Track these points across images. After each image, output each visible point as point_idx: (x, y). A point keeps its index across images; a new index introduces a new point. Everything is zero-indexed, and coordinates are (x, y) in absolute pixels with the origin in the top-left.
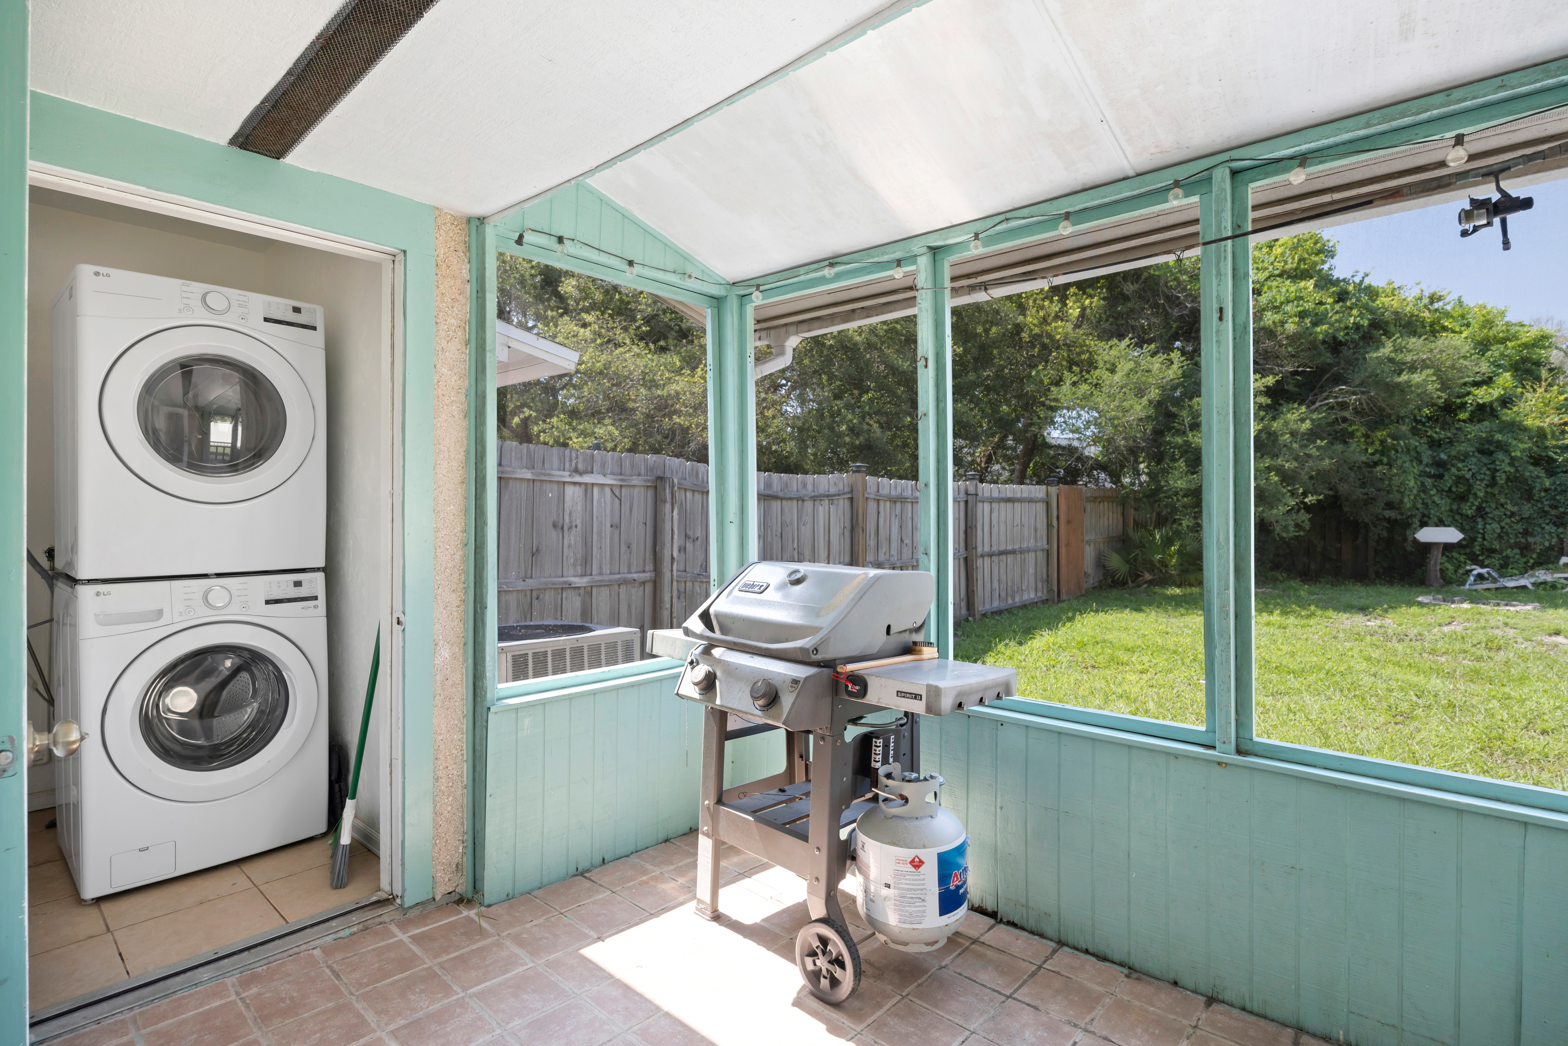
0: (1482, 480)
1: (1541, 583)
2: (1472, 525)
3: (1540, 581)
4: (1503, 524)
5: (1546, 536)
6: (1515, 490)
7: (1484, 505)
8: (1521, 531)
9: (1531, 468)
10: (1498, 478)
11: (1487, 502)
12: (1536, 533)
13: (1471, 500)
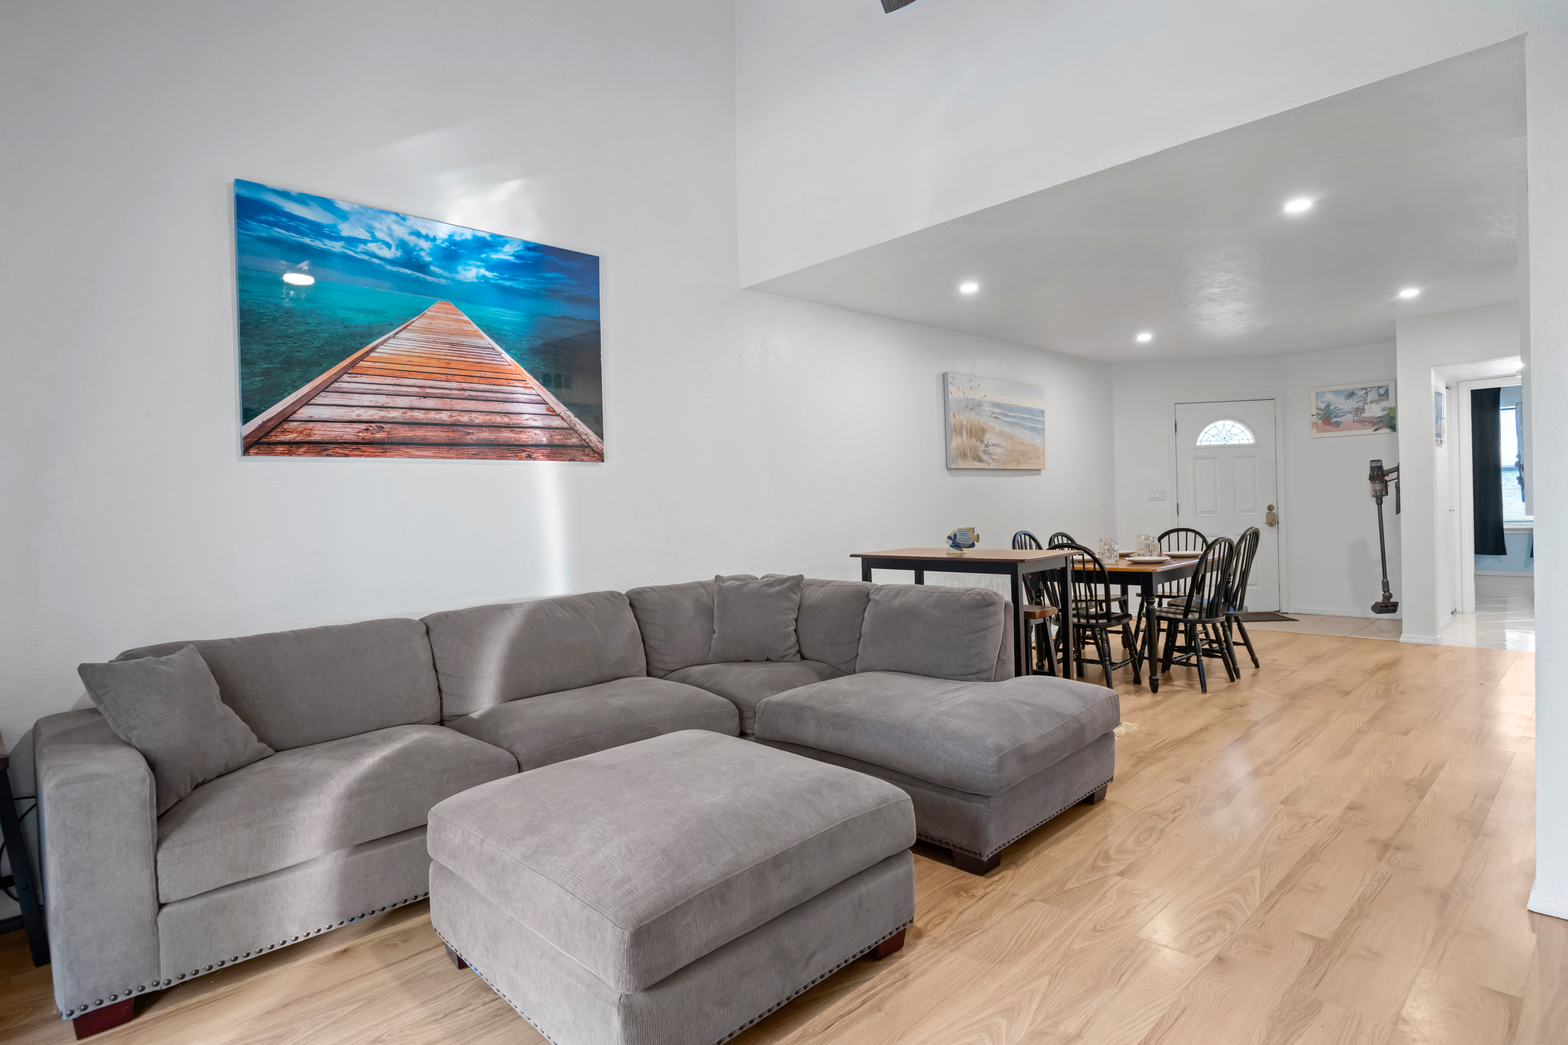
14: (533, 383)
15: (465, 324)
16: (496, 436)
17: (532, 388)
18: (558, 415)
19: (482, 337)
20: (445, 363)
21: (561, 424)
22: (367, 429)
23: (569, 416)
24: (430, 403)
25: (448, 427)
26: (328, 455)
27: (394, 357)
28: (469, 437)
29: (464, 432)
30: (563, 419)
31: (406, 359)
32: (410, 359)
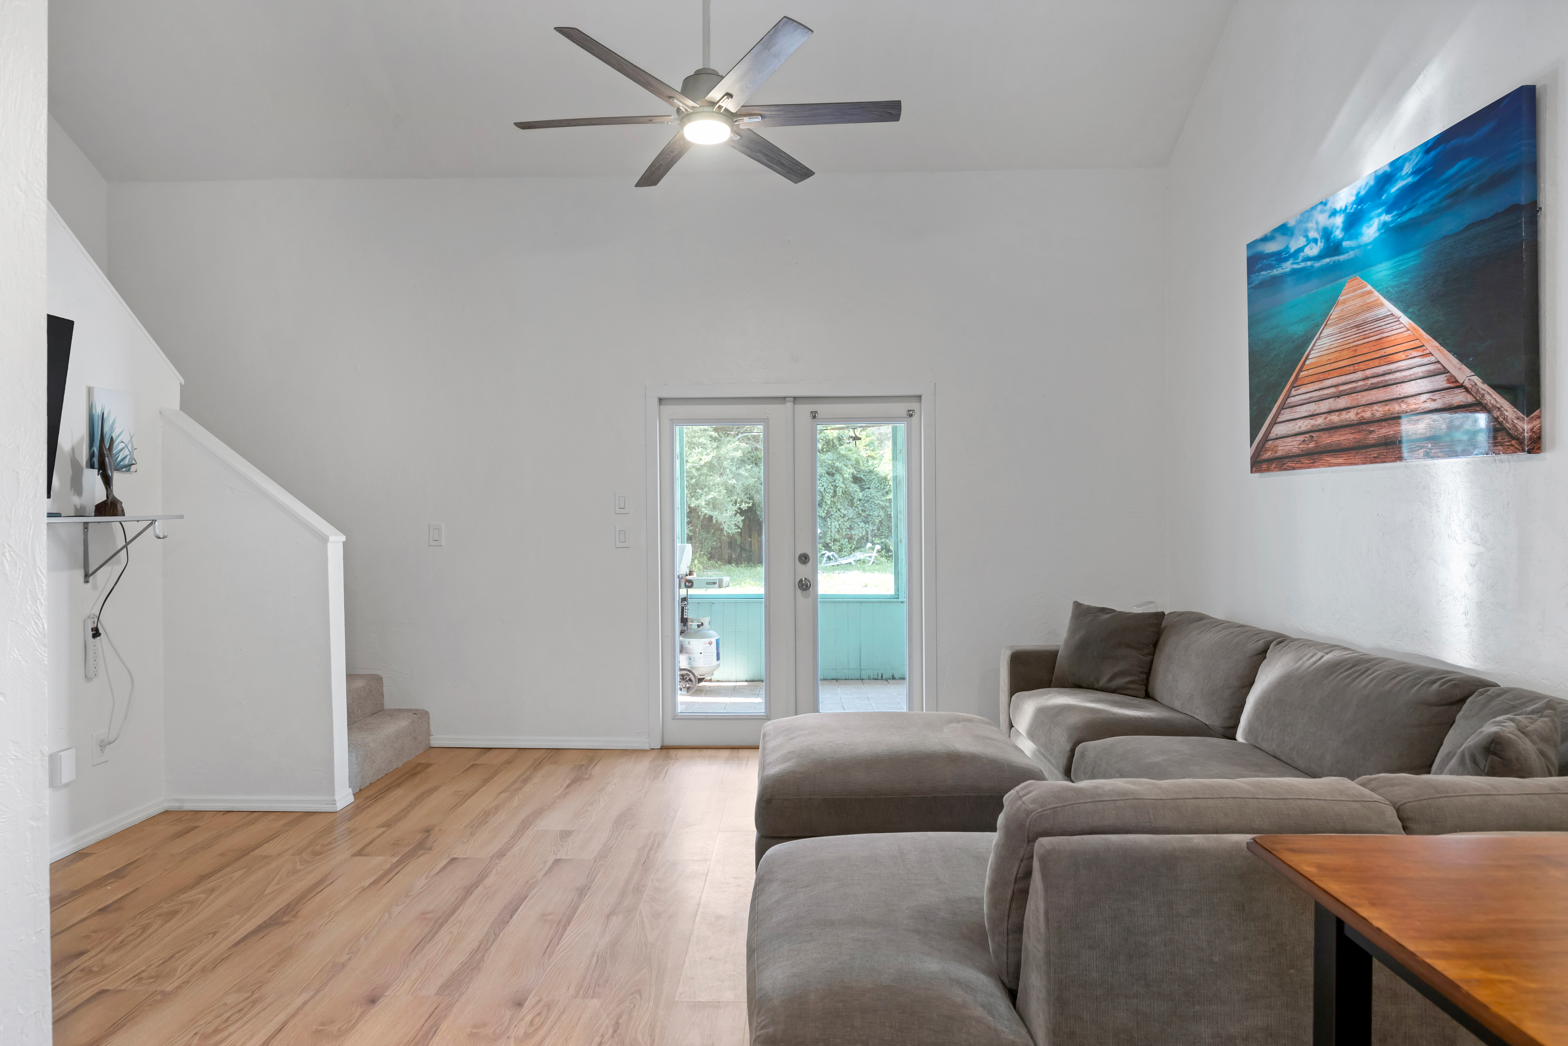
0: (829, 493)
1: (858, 560)
2: (825, 523)
3: (857, 559)
4: (840, 522)
5: (860, 529)
6: (845, 499)
7: (830, 510)
8: (848, 527)
9: (853, 485)
10: (837, 492)
11: (832, 507)
12: (855, 528)
13: (824, 506)
14: (1432, 346)
15: (1367, 296)
16: (1395, 431)
17: (1430, 353)
18: (1461, 386)
19: (1382, 305)
20: (1353, 351)
21: (1464, 400)
22: (1304, 440)
23: (1476, 384)
24: (1342, 402)
25: (1355, 427)
26: (1285, 469)
27: (1319, 359)
28: (1371, 436)
29: (1367, 431)
30: (1467, 390)
31: (1326, 358)
32: (1329, 358)
